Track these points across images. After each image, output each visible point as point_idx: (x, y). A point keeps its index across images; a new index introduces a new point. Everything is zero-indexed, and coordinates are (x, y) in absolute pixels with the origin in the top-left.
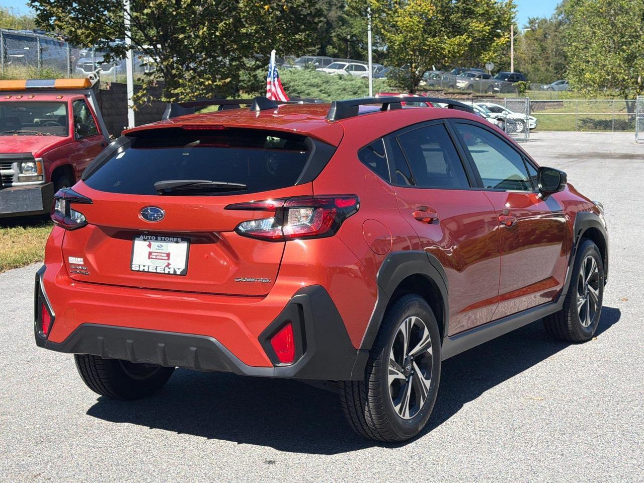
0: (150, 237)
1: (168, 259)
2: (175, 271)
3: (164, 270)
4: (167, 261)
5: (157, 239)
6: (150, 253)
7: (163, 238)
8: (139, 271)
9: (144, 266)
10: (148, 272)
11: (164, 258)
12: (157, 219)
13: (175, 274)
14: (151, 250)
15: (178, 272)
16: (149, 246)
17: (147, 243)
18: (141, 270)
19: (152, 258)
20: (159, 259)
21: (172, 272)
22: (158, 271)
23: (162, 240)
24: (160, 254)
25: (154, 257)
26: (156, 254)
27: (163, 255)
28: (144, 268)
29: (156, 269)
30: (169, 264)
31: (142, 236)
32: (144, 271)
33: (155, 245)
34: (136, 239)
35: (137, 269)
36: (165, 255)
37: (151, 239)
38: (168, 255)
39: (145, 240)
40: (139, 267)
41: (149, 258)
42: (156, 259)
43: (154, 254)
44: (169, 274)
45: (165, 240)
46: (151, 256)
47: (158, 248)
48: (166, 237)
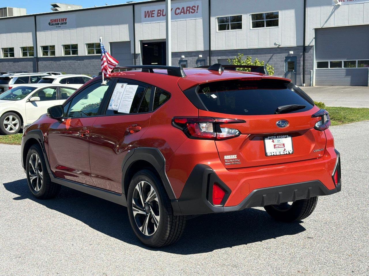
0: (273, 137)
1: (284, 147)
2: (289, 152)
3: (284, 153)
4: (284, 148)
5: (276, 137)
6: (275, 145)
7: (279, 136)
8: (271, 156)
9: (274, 152)
10: (276, 155)
11: (282, 146)
12: (285, 126)
13: (289, 154)
14: (275, 144)
15: (291, 153)
16: (273, 141)
17: (271, 140)
18: (272, 155)
19: (276, 148)
20: (280, 147)
21: (288, 153)
22: (281, 154)
23: (279, 137)
24: (280, 145)
25: (277, 147)
26: (278, 145)
27: (281, 145)
28: (274, 153)
29: (280, 153)
30: (285, 149)
31: (269, 137)
32: (274, 155)
33: (276, 140)
34: (265, 139)
35: (270, 155)
36: (282, 145)
37: (273, 138)
38: (284, 145)
39: (270, 139)
40: (271, 153)
41: (275, 148)
42: (278, 148)
43: (277, 145)
44: (287, 154)
45: (280, 137)
46: (275, 147)
47: (278, 142)
48: (281, 135)
